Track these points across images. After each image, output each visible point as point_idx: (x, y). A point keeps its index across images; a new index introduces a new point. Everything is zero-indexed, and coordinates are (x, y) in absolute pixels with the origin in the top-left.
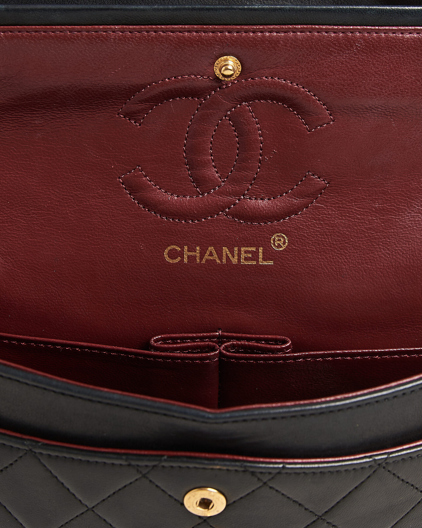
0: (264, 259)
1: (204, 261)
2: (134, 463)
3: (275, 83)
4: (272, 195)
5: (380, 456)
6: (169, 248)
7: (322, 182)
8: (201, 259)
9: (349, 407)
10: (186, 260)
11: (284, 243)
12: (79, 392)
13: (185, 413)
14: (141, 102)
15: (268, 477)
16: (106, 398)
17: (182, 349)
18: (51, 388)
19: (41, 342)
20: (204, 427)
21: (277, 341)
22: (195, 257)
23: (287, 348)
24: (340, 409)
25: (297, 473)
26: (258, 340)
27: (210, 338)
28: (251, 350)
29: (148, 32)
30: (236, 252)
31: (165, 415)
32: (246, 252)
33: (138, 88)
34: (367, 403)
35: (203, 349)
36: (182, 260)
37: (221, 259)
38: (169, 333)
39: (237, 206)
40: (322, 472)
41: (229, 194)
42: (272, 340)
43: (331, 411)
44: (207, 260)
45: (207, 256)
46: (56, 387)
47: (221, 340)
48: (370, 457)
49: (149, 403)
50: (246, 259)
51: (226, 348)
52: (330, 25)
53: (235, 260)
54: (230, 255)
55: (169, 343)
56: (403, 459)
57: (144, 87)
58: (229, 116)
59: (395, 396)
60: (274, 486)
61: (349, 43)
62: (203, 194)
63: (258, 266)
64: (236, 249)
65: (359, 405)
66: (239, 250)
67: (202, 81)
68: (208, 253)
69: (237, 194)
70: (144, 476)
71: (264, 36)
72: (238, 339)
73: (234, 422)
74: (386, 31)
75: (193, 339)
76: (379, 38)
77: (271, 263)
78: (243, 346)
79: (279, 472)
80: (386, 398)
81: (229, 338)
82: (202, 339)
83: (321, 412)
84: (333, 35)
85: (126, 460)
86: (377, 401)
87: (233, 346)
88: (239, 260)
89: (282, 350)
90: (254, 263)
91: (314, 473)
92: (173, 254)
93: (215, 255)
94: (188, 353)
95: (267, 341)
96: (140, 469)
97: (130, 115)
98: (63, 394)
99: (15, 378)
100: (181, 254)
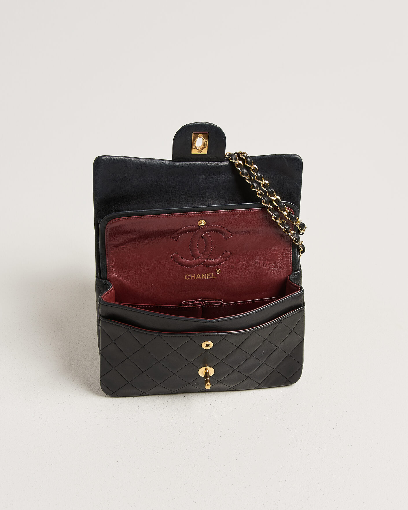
0: (214, 277)
1: (196, 279)
2: (189, 336)
3: (215, 227)
4: (215, 258)
5: (253, 329)
6: (186, 275)
7: (230, 253)
8: (196, 278)
9: (245, 316)
10: (191, 279)
11: (219, 272)
12: (174, 318)
13: (203, 321)
14: (177, 234)
15: (224, 336)
16: (181, 319)
17: (191, 305)
18: (166, 317)
19: (149, 306)
20: (208, 324)
21: (218, 300)
22: (194, 277)
23: (222, 302)
24: (243, 317)
25: (232, 335)
26: (213, 300)
27: (199, 301)
28: (212, 303)
29: (179, 215)
30: (206, 275)
31: (197, 322)
32: (208, 275)
33: (176, 230)
34: (250, 315)
35: (197, 304)
36: (190, 279)
37: (201, 278)
38: (187, 300)
39: (205, 262)
40: (239, 334)
41: (203, 259)
42: (217, 300)
43: (240, 317)
44: (197, 278)
45: (197, 277)
46: (167, 317)
47: (202, 301)
48: (251, 329)
49: (193, 319)
50: (209, 277)
51: (204, 303)
52: (230, 210)
53: (205, 278)
54: (204, 276)
55: (187, 303)
56: (259, 329)
57: (178, 230)
58: (202, 236)
59: (257, 312)
60: (226, 339)
61: (236, 214)
62: (195, 259)
63: (212, 279)
64: (206, 274)
65: (248, 315)
66: (207, 275)
67: (194, 227)
68: (198, 276)
69: (205, 259)
70: (191, 339)
71: (212, 214)
72: (207, 300)
73: (216, 322)
74: (246, 210)
75: (194, 301)
76: (244, 212)
77: (216, 278)
78: (209, 302)
79: (228, 335)
80: (254, 313)
81: (205, 300)
82: (197, 301)
83: (238, 318)
84: (231, 212)
85: (187, 335)
86: (252, 314)
87: (206, 303)
88: (207, 277)
89: (221, 303)
90: (211, 278)
91: (236, 334)
92: (187, 277)
93: (200, 277)
94: (193, 305)
95: (216, 300)
96: (190, 337)
97: (174, 238)
98: (169, 319)
99: (155, 315)
100: (190, 277)
